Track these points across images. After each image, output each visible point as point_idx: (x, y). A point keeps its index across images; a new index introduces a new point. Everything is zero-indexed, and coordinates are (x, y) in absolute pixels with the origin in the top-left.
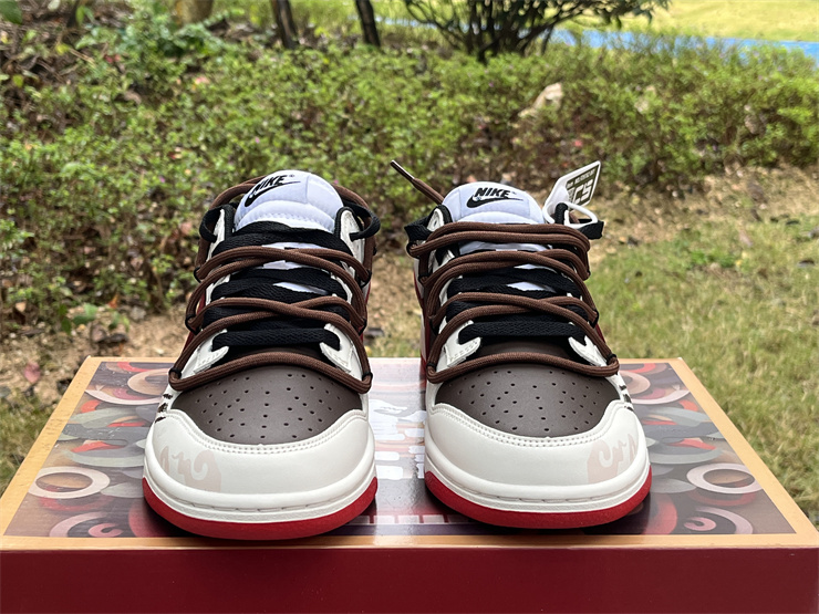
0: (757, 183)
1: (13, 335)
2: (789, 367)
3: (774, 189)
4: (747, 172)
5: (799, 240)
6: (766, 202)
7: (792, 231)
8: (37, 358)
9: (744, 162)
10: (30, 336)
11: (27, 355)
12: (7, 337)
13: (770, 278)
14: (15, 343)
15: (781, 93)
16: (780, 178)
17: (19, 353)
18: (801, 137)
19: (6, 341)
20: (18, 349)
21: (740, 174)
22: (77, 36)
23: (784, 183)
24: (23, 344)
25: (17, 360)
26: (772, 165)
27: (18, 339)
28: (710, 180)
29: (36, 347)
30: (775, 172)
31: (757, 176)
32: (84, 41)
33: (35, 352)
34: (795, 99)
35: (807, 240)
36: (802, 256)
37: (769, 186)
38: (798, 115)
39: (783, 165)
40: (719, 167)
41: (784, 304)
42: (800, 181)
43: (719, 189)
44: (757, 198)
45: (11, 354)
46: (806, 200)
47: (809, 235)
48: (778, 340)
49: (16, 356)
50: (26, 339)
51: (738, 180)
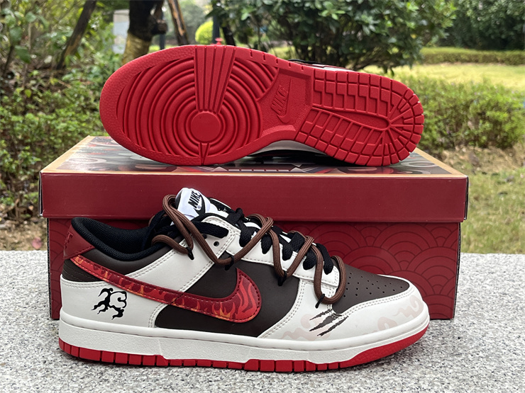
0: (475, 156)
1: (26, 222)
2: (490, 242)
3: (485, 159)
4: (469, 149)
5: (499, 183)
6: (480, 166)
7: (495, 178)
8: (40, 235)
9: (466, 144)
10: (36, 223)
11: (34, 233)
12: (22, 223)
13: (480, 201)
14: (27, 226)
15: (489, 104)
16: (489, 154)
17: (29, 232)
18: (501, 130)
19: (22, 226)
20: (29, 230)
21: (464, 150)
22: (62, 75)
23: (491, 157)
24: (31, 228)
25: (28, 236)
26: (484, 146)
27: (29, 224)
28: (446, 153)
29: (39, 229)
30: (486, 151)
31: (474, 151)
32: (66, 77)
33: (38, 232)
34: (497, 107)
35: (504, 183)
36: (500, 191)
37: (482, 158)
38: (499, 116)
39: (490, 147)
40: (452, 145)
41: (489, 214)
42: (501, 156)
43: (452, 158)
44: (475, 164)
45: (24, 233)
46: (505, 167)
47: (505, 180)
48: (484, 230)
49: (27, 234)
50: (34, 224)
51: (463, 154)
